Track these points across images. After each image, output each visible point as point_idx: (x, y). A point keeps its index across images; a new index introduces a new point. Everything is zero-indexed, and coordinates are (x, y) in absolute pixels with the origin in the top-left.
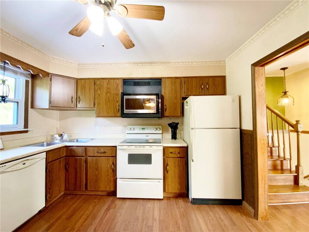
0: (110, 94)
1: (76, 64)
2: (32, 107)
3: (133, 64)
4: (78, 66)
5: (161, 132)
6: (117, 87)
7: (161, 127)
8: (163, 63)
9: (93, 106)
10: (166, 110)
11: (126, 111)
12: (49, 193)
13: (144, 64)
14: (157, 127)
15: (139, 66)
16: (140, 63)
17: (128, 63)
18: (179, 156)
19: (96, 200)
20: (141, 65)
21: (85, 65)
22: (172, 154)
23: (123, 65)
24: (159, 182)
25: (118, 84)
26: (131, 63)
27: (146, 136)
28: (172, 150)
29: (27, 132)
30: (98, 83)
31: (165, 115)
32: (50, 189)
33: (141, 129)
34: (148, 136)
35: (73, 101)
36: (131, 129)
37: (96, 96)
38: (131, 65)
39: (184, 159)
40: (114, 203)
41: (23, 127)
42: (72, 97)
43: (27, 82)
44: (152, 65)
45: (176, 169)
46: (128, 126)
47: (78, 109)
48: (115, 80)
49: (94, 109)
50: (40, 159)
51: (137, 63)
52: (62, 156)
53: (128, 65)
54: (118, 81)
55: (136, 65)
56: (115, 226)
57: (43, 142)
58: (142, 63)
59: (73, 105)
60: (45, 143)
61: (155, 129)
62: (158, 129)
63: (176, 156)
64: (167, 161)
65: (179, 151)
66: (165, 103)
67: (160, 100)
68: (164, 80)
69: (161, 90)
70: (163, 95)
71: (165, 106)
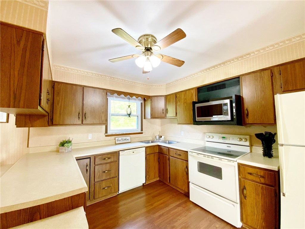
0: (186, 104)
1: (164, 85)
2: (145, 118)
3: (205, 71)
4: (166, 86)
5: (248, 143)
6: (192, 97)
7: (248, 137)
8: (240, 57)
9: (175, 115)
10: (247, 115)
11: (198, 119)
12: (148, 175)
13: (216, 67)
14: (242, 137)
15: (211, 70)
16: (211, 68)
17: (201, 72)
18: (262, 181)
19: (175, 194)
20: (213, 69)
21: (169, 84)
22: (251, 176)
23: (196, 75)
24: (233, 205)
25: (192, 94)
26: (203, 71)
27: (227, 146)
28: (251, 170)
29: (142, 133)
30: (178, 96)
31: (247, 123)
32: (148, 172)
33: (221, 137)
34: (230, 147)
35: (164, 112)
36: (210, 137)
37: (177, 107)
38: (203, 72)
39: (274, 188)
40: (186, 203)
41: (140, 130)
42: (163, 110)
43: (142, 103)
44: (226, 65)
45: (259, 199)
46: (207, 133)
47: (167, 118)
48: (190, 91)
49: (176, 117)
50: (142, 151)
51: (209, 69)
52: (155, 152)
53: (200, 73)
54: (192, 91)
55: (208, 70)
56: (177, 221)
57: (149, 141)
58: (214, 67)
59: (163, 115)
60: (150, 141)
61: (238, 139)
62: (244, 140)
63: (258, 180)
64: (244, 184)
65: (262, 174)
66: (246, 106)
67: (234, 105)
68: (243, 77)
69: (239, 91)
70: (242, 97)
71: (247, 110)
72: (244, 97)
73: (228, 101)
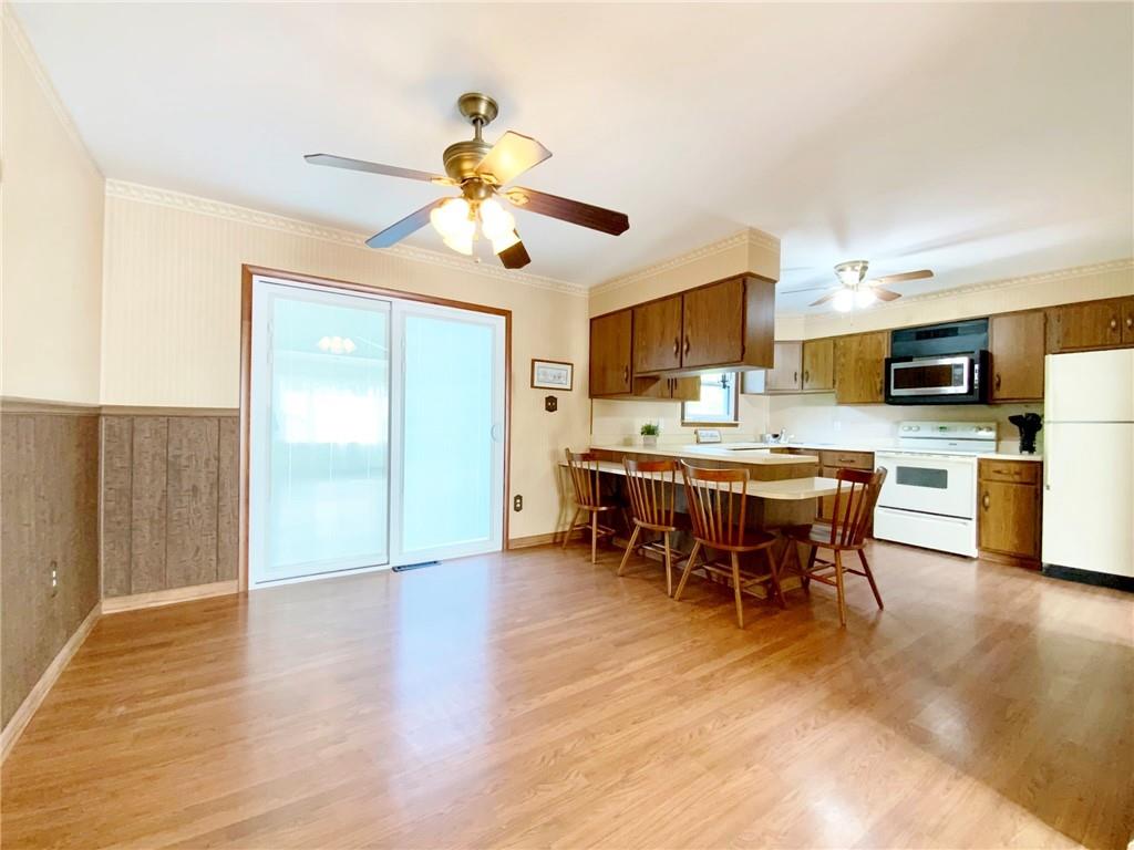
0: (863, 361)
1: (800, 317)
2: (742, 392)
4: (805, 319)
5: (992, 435)
6: (879, 348)
7: (993, 425)
8: (992, 283)
9: (831, 386)
10: (998, 385)
11: (895, 392)
14: (981, 425)
15: (929, 300)
18: (1017, 478)
20: (934, 297)
21: (817, 315)
22: (1000, 475)
24: (967, 523)
25: (881, 342)
26: (909, 299)
27: (950, 444)
28: (1000, 467)
29: (736, 425)
30: (842, 344)
31: (997, 399)
33: (937, 427)
35: (798, 379)
36: (910, 428)
37: (838, 368)
39: (1033, 487)
41: (734, 419)
42: (796, 373)
44: (963, 293)
46: (904, 422)
47: (805, 392)
48: (874, 336)
49: (833, 390)
51: (924, 296)
54: (880, 337)
58: (936, 293)
59: (797, 386)
62: (985, 431)
63: (1010, 479)
64: (986, 488)
65: (1017, 470)
66: (996, 371)
67: (976, 367)
68: (996, 321)
69: (986, 342)
70: (991, 354)
71: (998, 376)
72: (995, 353)
73: (964, 361)
